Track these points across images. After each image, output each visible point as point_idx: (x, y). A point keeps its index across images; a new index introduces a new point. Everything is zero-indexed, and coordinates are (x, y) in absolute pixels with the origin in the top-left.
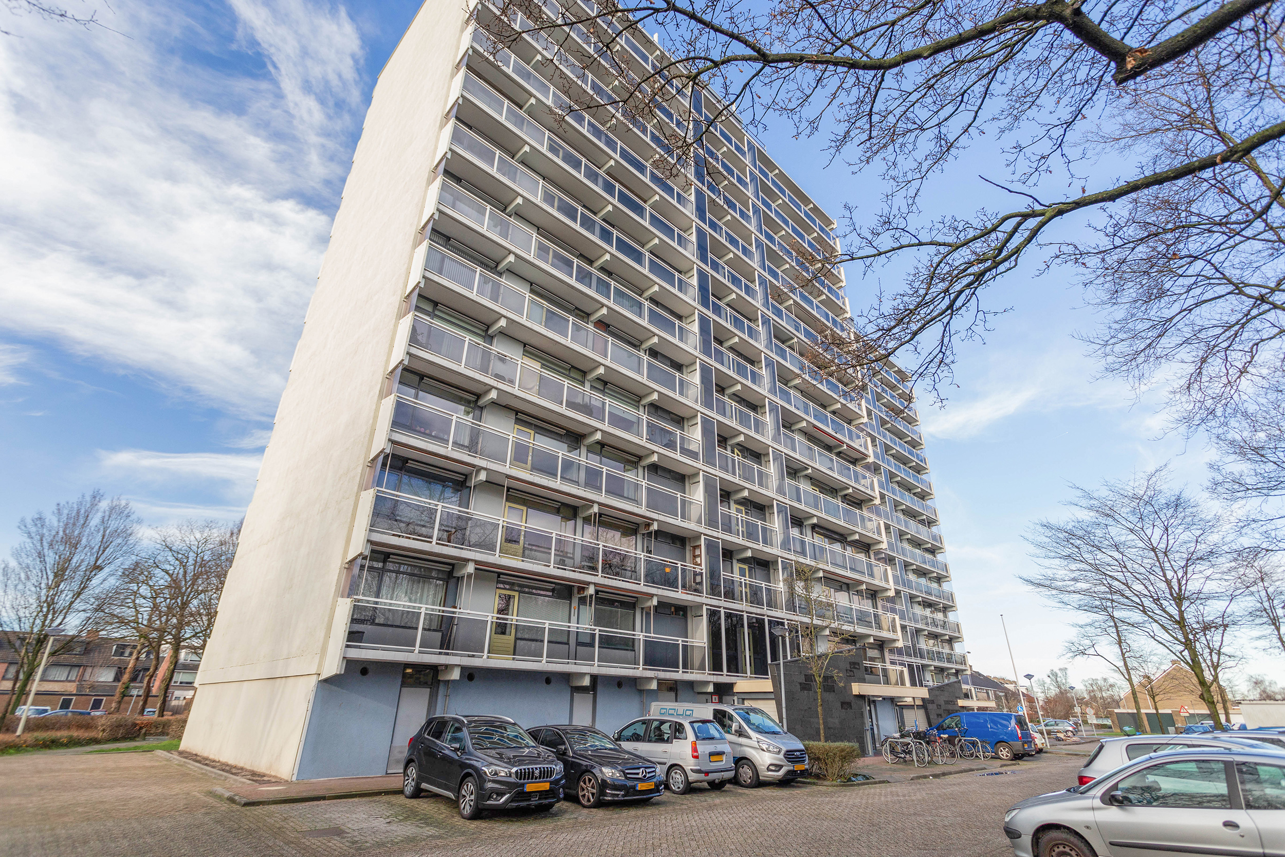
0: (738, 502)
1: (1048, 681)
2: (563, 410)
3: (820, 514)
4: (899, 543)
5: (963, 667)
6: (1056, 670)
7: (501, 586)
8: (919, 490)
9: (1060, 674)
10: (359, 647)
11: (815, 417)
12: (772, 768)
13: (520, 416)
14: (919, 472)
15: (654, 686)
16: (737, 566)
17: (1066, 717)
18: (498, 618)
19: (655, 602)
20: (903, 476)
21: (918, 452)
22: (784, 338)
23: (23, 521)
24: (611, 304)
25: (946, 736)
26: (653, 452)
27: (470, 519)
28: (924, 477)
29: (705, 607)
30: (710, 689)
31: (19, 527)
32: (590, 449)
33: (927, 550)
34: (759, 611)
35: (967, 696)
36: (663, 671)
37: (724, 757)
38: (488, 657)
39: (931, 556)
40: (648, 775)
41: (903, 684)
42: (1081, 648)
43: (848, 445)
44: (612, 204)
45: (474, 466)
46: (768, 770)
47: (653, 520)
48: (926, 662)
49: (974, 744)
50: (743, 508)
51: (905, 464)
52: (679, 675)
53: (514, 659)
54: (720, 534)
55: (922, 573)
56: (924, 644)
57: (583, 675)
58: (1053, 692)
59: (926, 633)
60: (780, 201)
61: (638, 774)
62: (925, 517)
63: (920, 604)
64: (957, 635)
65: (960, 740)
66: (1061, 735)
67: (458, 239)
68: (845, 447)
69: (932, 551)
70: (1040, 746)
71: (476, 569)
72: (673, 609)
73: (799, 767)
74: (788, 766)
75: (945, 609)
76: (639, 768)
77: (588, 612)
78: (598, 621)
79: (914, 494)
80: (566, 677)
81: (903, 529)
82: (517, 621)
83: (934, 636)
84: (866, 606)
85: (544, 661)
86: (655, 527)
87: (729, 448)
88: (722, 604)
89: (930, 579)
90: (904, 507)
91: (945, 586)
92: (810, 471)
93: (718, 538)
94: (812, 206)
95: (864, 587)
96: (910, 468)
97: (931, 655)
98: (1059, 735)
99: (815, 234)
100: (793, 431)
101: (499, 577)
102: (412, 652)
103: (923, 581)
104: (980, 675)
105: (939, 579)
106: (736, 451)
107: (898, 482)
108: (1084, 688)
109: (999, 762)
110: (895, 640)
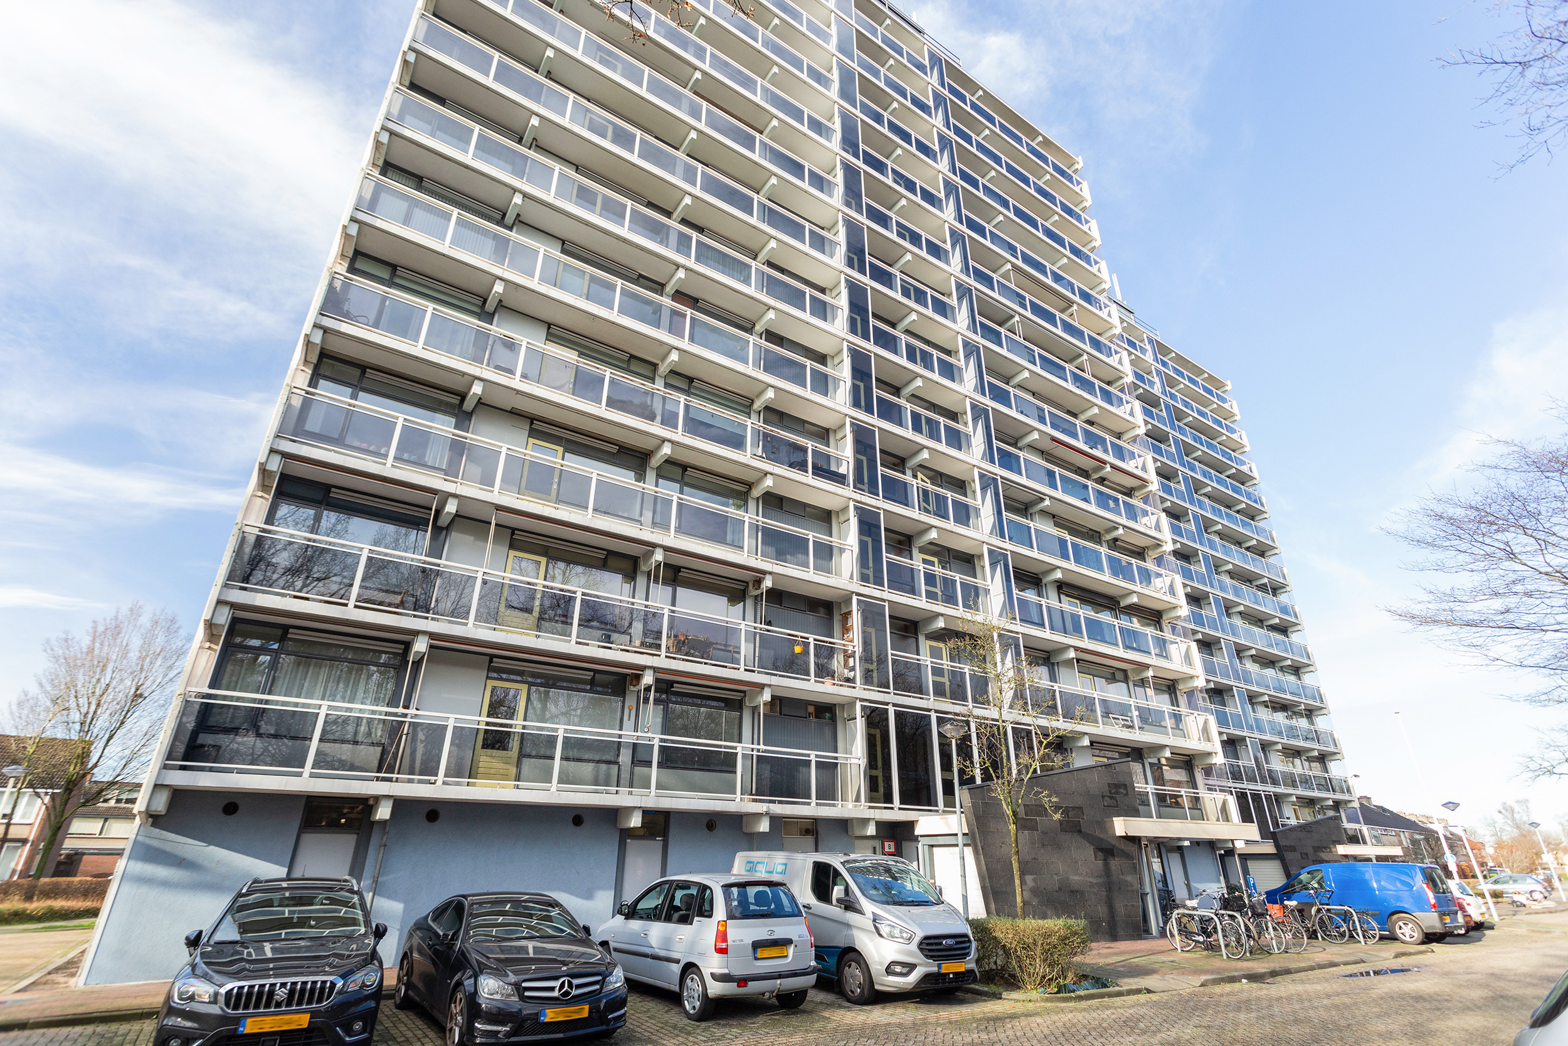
0: (922, 550)
1: (1500, 819)
2: (601, 410)
3: (1067, 567)
4: (1226, 620)
5: (1346, 797)
6: (1511, 802)
7: (495, 675)
8: (1254, 542)
9: (1517, 808)
10: (211, 770)
11: (1054, 426)
12: (898, 969)
13: (537, 425)
14: (1253, 518)
15: (764, 826)
16: (925, 645)
17: (1531, 870)
18: (488, 724)
19: (767, 696)
20: (1225, 523)
21: (1250, 490)
22: (1001, 318)
23: (48, 642)
24: (691, 263)
25: (1293, 903)
26: (766, 474)
27: (438, 573)
28: (1261, 524)
29: (858, 705)
30: (871, 830)
31: (45, 651)
32: (660, 474)
33: (1273, 628)
34: (958, 709)
35: (1354, 839)
36: (780, 802)
37: (791, 950)
38: (444, 783)
39: (1280, 637)
40: (574, 992)
41: (1227, 819)
42: (1546, 764)
43: (1113, 467)
44: (695, 129)
45: (435, 492)
46: (889, 971)
47: (764, 573)
48: (1281, 790)
49: (1346, 917)
50: (935, 560)
51: (1229, 507)
52: (811, 809)
53: (517, 787)
54: (887, 594)
55: (1267, 661)
56: (1277, 764)
57: (630, 810)
58: (1509, 833)
59: (1280, 747)
60: (987, 132)
61: (552, 989)
62: (1265, 580)
63: (1267, 707)
64: (1332, 749)
65: (1319, 910)
66: (1521, 899)
67: (436, 177)
68: (1108, 469)
69: (1283, 629)
70: (1477, 917)
71: (432, 647)
72: (811, 709)
73: (951, 967)
74: (927, 965)
75: (1310, 713)
76: (556, 978)
77: (652, 714)
78: (667, 728)
79: (1248, 549)
80: (612, 815)
81: (1231, 597)
82: (524, 727)
83: (1293, 753)
84: (1160, 703)
85: (554, 789)
86: (768, 583)
87: (909, 472)
88: (893, 700)
89: (1282, 669)
90: (1230, 567)
91: (1308, 679)
92: (1047, 502)
93: (883, 600)
94: (1040, 139)
95: (1150, 673)
96: (1238, 512)
97: (1291, 781)
98: (1516, 898)
99: (1048, 177)
100: (1020, 449)
101: (491, 661)
102: (300, 775)
103: (1270, 672)
104: (1384, 810)
105: (1296, 670)
106: (920, 475)
107: (1218, 533)
108: (1560, 828)
109: (1397, 947)
110: (1209, 754)
